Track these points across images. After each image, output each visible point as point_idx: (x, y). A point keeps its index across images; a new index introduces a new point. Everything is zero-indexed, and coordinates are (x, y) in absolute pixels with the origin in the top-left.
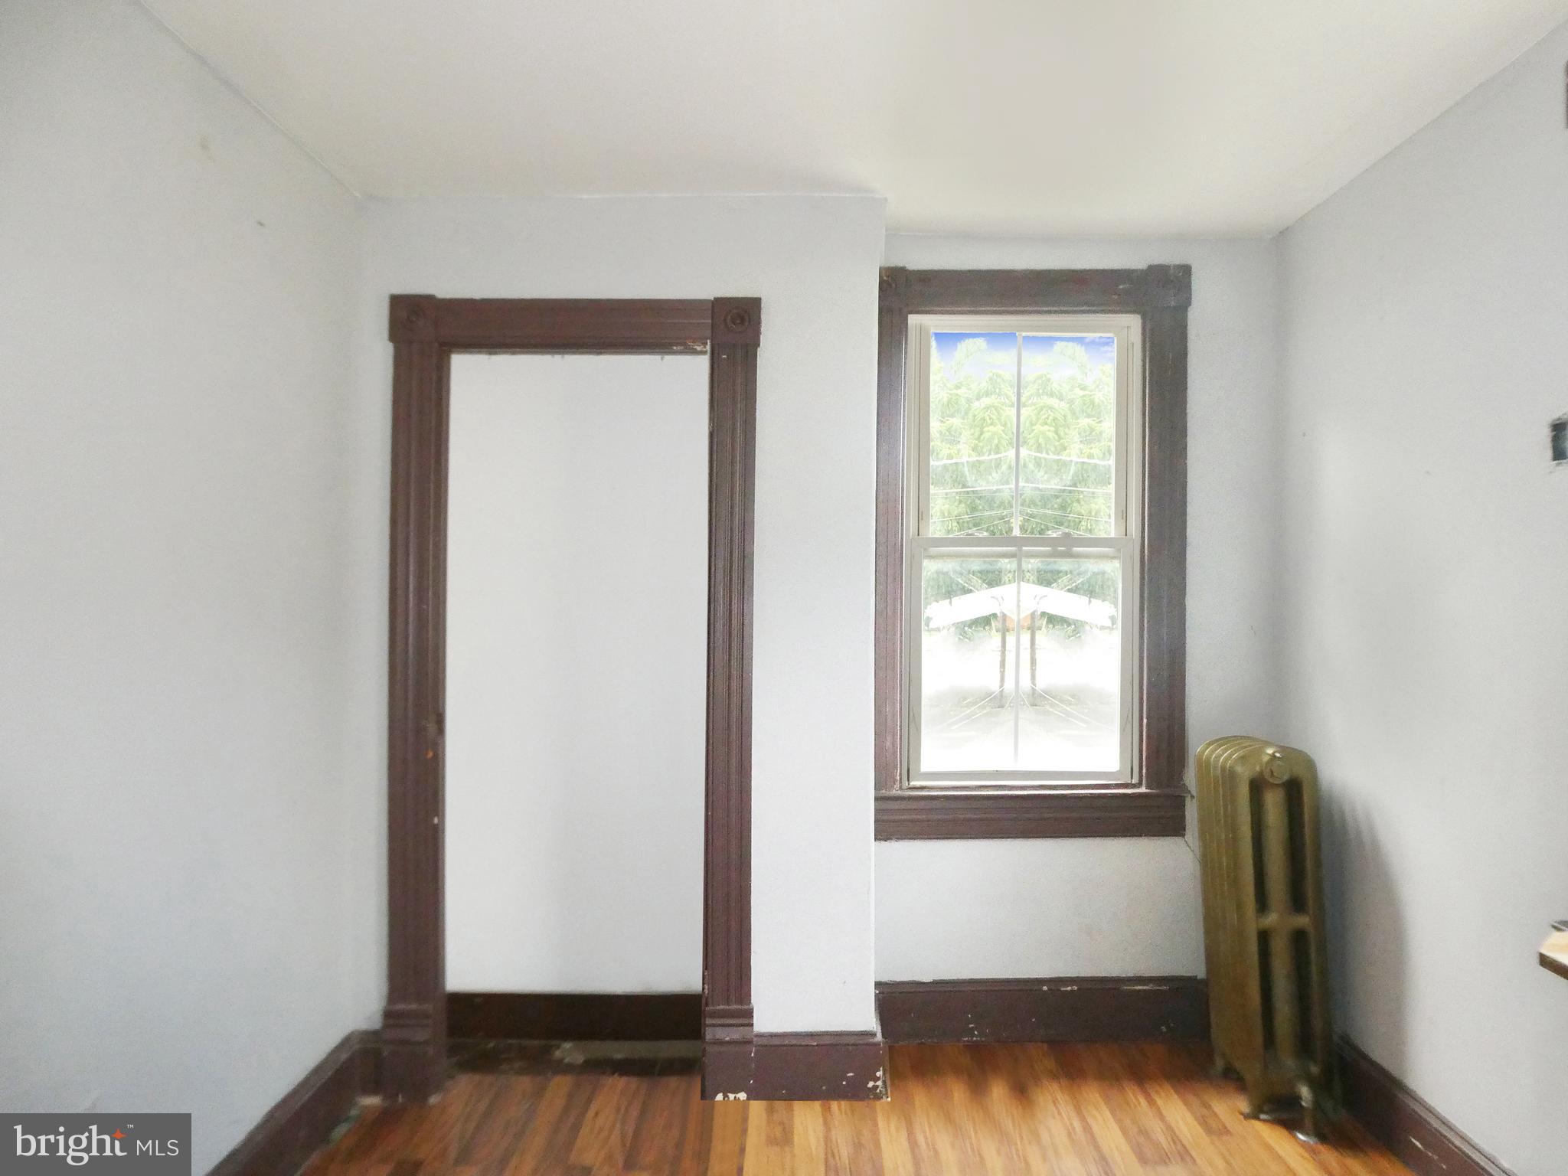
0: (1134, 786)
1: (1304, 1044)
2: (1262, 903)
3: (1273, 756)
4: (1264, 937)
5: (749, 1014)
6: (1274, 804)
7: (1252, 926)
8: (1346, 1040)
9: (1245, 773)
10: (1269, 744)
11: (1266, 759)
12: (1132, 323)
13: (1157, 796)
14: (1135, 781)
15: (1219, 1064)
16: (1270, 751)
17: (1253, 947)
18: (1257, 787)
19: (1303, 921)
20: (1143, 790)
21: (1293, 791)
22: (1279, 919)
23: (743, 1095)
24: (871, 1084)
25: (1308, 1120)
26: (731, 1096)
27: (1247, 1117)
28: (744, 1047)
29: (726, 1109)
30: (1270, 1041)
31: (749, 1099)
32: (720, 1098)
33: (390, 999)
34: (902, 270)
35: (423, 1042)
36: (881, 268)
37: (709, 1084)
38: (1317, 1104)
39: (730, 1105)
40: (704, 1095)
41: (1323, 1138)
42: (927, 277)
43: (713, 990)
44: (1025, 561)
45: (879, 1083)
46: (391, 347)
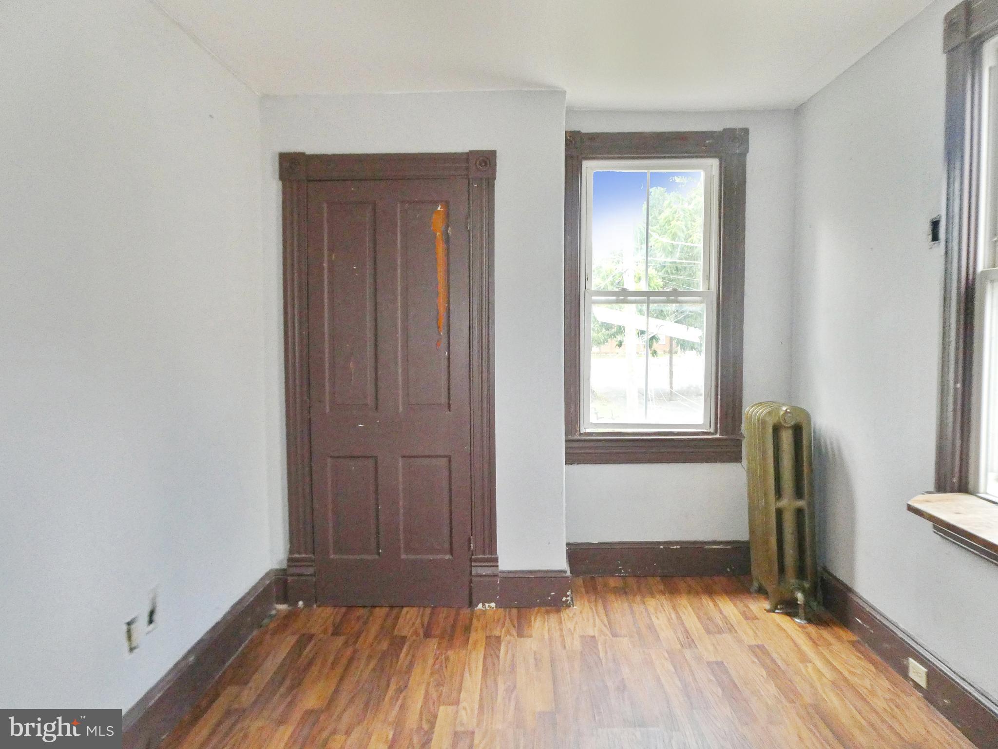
0: (712, 434)
1: (801, 573)
2: (779, 494)
3: (786, 411)
4: (779, 513)
5: (496, 560)
6: (787, 438)
7: (773, 506)
9: (771, 422)
10: (784, 405)
11: (782, 413)
12: (714, 164)
13: (726, 440)
14: (712, 430)
15: (756, 585)
16: (784, 409)
17: (773, 518)
18: (777, 429)
19: (801, 503)
20: (718, 436)
21: (797, 430)
22: (788, 502)
23: (493, 605)
24: (564, 599)
25: (801, 611)
26: (487, 605)
27: (769, 611)
28: (495, 579)
29: (484, 612)
30: (782, 569)
31: (496, 607)
32: (480, 606)
33: (291, 551)
34: (578, 133)
35: (311, 575)
36: (566, 132)
37: (474, 598)
38: (807, 603)
39: (486, 610)
40: (471, 604)
41: (809, 621)
42: (593, 137)
43: (475, 547)
44: (651, 305)
45: (569, 598)
46: (280, 184)
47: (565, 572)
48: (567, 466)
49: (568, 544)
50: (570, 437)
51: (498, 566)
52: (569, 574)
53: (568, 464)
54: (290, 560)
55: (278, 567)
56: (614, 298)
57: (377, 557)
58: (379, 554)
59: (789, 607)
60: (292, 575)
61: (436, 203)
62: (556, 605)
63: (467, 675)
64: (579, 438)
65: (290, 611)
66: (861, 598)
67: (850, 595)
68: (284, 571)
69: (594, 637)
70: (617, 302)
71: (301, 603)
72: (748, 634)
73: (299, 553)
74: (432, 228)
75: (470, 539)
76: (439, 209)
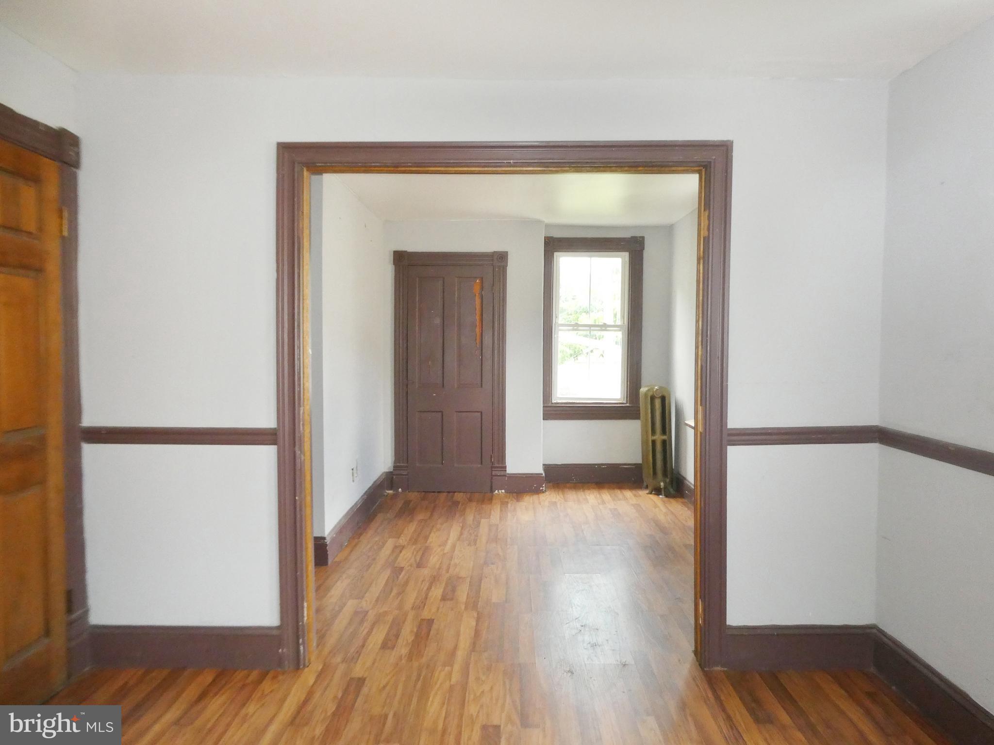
0: (625, 404)
1: (665, 474)
2: (653, 432)
3: (657, 389)
4: (654, 442)
5: (505, 467)
6: (658, 403)
7: (651, 438)
8: (679, 474)
9: (650, 394)
10: (655, 386)
11: (655, 390)
12: (626, 255)
13: (632, 406)
14: (625, 402)
15: (645, 484)
16: (656, 388)
17: (651, 444)
18: (653, 398)
19: (665, 437)
20: (628, 405)
21: (663, 399)
22: (659, 437)
23: (503, 491)
24: (541, 488)
25: (663, 492)
26: (500, 491)
27: (647, 494)
28: (504, 477)
29: (498, 495)
30: (655, 473)
31: (505, 492)
32: (496, 491)
33: (395, 462)
34: (552, 238)
35: (406, 475)
36: (545, 237)
37: (493, 487)
38: (665, 488)
39: (500, 494)
40: (492, 491)
41: (666, 496)
42: (560, 240)
43: (494, 460)
44: (591, 332)
45: (544, 488)
46: (394, 267)
47: (542, 474)
48: (544, 421)
49: (543, 465)
50: (546, 405)
51: (506, 471)
52: (544, 475)
53: (545, 420)
54: (394, 467)
55: (387, 471)
56: (572, 328)
57: (440, 466)
58: (442, 464)
59: (657, 491)
60: (397, 475)
61: (476, 278)
62: (537, 491)
63: (492, 511)
64: (551, 405)
65: (394, 494)
66: (689, 482)
67: (685, 481)
68: (390, 473)
69: (556, 502)
70: (573, 330)
71: (400, 490)
72: (634, 501)
73: (399, 463)
74: (474, 291)
75: (491, 456)
76: (477, 281)
